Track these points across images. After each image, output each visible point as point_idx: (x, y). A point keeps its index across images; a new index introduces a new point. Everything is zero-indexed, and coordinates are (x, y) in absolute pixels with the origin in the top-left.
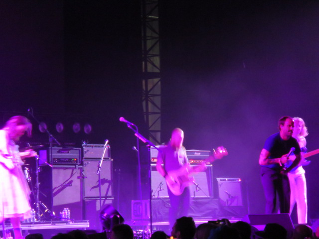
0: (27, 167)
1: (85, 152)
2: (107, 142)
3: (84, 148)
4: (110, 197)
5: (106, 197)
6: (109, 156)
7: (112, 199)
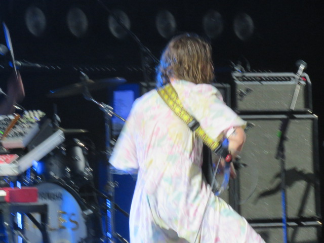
0: (81, 137)
1: (242, 95)
2: (302, 67)
3: (238, 82)
4: (312, 219)
5: (300, 220)
6: (307, 106)
7: (316, 226)
